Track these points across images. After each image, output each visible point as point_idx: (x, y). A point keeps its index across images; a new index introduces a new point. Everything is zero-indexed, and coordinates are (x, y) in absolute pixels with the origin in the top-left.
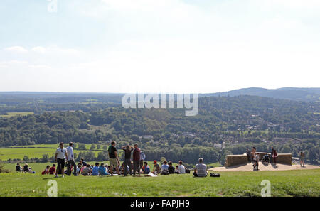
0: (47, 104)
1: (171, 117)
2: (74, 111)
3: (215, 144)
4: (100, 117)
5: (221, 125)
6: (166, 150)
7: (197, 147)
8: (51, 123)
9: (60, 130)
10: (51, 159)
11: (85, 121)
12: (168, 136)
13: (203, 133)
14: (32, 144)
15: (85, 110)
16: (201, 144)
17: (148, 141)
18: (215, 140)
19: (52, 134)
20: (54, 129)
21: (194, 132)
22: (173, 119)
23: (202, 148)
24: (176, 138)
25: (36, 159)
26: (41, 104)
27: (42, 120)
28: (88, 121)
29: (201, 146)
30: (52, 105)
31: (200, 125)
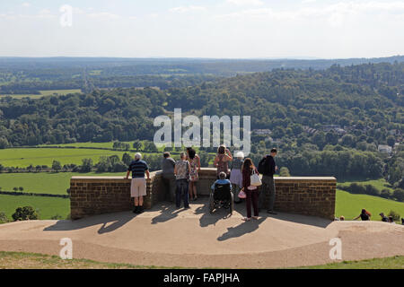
0: (102, 77)
1: (306, 97)
2: (142, 88)
3: (380, 146)
4: (184, 98)
5: (395, 113)
6: (292, 155)
7: (346, 150)
8: (104, 108)
9: (117, 119)
10: (96, 166)
11: (160, 104)
12: (297, 131)
13: (360, 126)
14: (73, 142)
15: (163, 86)
16: (354, 146)
17: (263, 138)
18: (381, 138)
19: (105, 126)
20: (107, 118)
21: (343, 123)
22: (308, 101)
23: (355, 153)
24: (311, 135)
25: (72, 166)
26: (94, 77)
27: (88, 103)
28: (166, 104)
29: (354, 150)
30: (111, 79)
31: (356, 111)
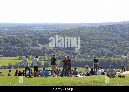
0: (10, 30)
1: (92, 38)
2: (28, 35)
3: (121, 56)
4: (45, 39)
5: (126, 43)
6: (88, 60)
7: (109, 58)
8: (13, 43)
9: (19, 47)
10: (14, 66)
11: (35, 41)
12: (90, 51)
13: (113, 49)
14: (2, 57)
15: (35, 34)
16: (112, 56)
17: (77, 54)
18: (122, 53)
19: (14, 50)
20: (15, 47)
21: (107, 48)
23: (112, 58)
24: (95, 52)
25: (4, 66)
26: (7, 31)
27: (7, 41)
28: (38, 41)
29: (112, 57)
30: (14, 31)
31: (111, 43)
